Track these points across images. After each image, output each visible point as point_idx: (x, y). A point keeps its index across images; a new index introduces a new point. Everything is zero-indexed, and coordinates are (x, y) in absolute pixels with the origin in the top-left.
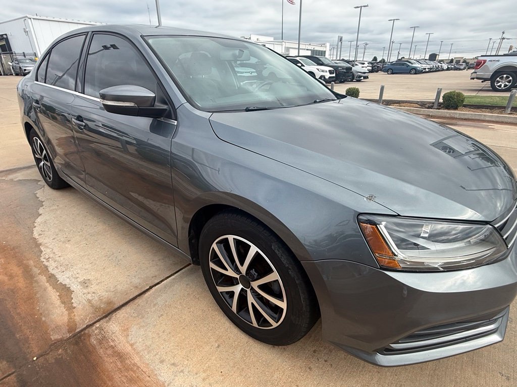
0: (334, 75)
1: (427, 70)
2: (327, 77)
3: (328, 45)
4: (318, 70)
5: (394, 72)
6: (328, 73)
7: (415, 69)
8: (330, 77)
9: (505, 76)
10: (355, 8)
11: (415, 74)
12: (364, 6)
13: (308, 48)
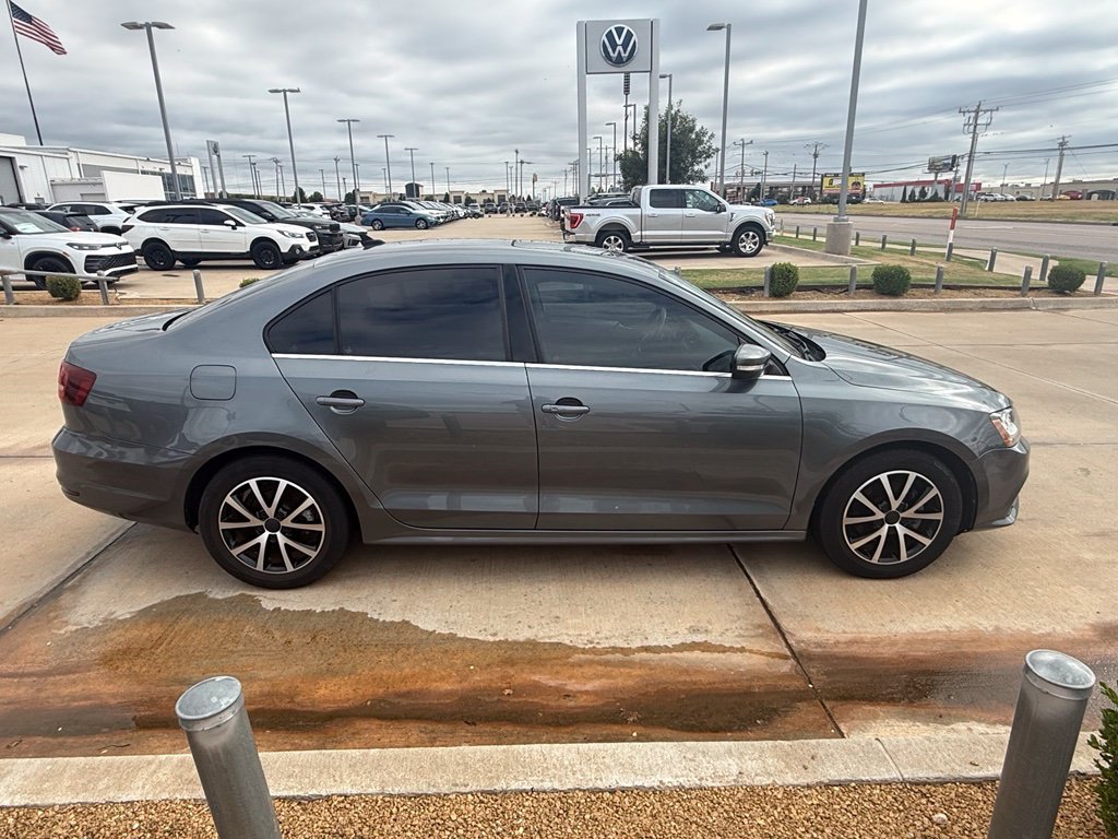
0: (316, 243)
1: (442, 220)
2: (306, 248)
3: (195, 161)
4: (282, 233)
5: (385, 225)
6: (306, 240)
7: (423, 219)
8: (312, 248)
9: (612, 238)
10: (271, 91)
11: (426, 228)
12: (292, 91)
13: (146, 169)
